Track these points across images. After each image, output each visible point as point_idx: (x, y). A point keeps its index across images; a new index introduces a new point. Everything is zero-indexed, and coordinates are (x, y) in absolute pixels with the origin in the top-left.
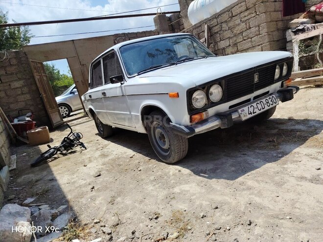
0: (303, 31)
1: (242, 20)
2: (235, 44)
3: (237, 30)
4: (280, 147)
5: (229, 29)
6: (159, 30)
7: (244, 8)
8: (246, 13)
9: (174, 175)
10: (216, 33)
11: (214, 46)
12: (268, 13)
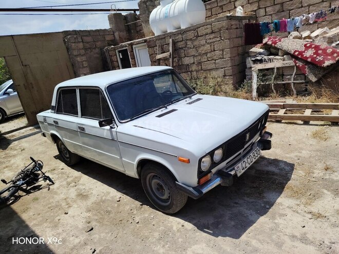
0: (261, 61)
1: (208, 41)
2: (200, 63)
3: (202, 50)
4: (265, 195)
5: (193, 48)
6: (114, 30)
7: (209, 31)
8: (212, 36)
9: (178, 231)
10: (180, 48)
11: (178, 60)
12: (232, 40)
